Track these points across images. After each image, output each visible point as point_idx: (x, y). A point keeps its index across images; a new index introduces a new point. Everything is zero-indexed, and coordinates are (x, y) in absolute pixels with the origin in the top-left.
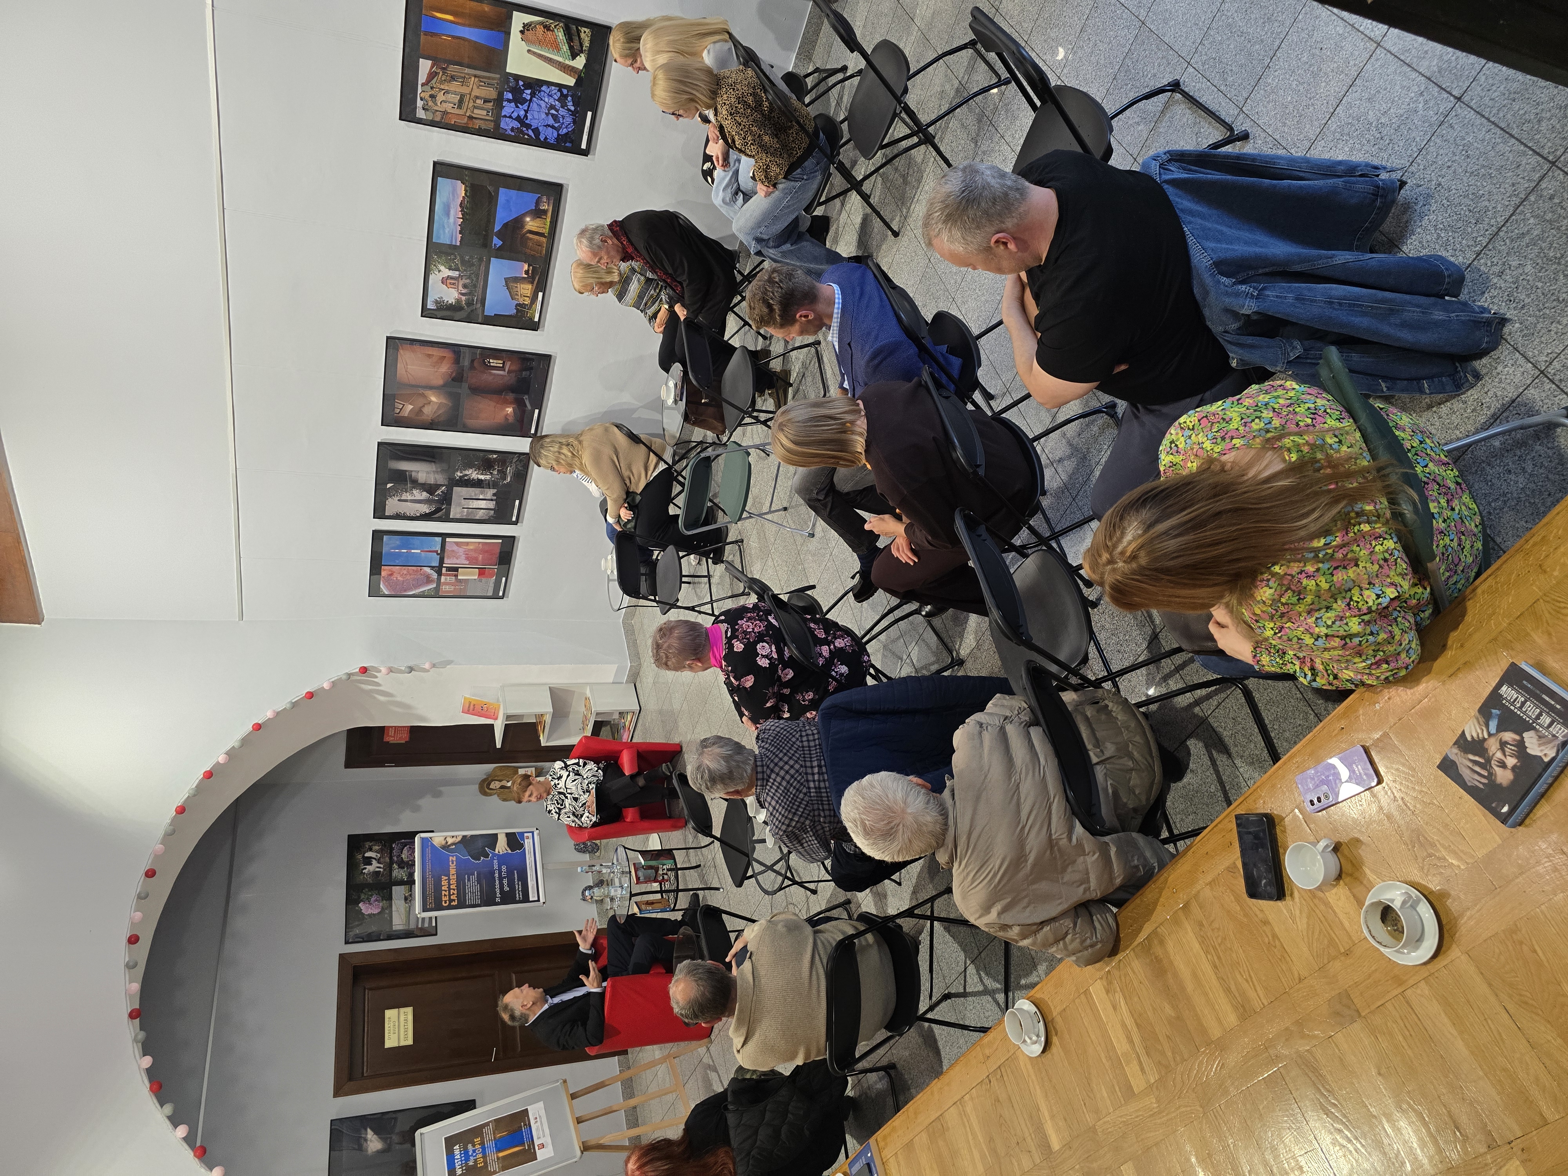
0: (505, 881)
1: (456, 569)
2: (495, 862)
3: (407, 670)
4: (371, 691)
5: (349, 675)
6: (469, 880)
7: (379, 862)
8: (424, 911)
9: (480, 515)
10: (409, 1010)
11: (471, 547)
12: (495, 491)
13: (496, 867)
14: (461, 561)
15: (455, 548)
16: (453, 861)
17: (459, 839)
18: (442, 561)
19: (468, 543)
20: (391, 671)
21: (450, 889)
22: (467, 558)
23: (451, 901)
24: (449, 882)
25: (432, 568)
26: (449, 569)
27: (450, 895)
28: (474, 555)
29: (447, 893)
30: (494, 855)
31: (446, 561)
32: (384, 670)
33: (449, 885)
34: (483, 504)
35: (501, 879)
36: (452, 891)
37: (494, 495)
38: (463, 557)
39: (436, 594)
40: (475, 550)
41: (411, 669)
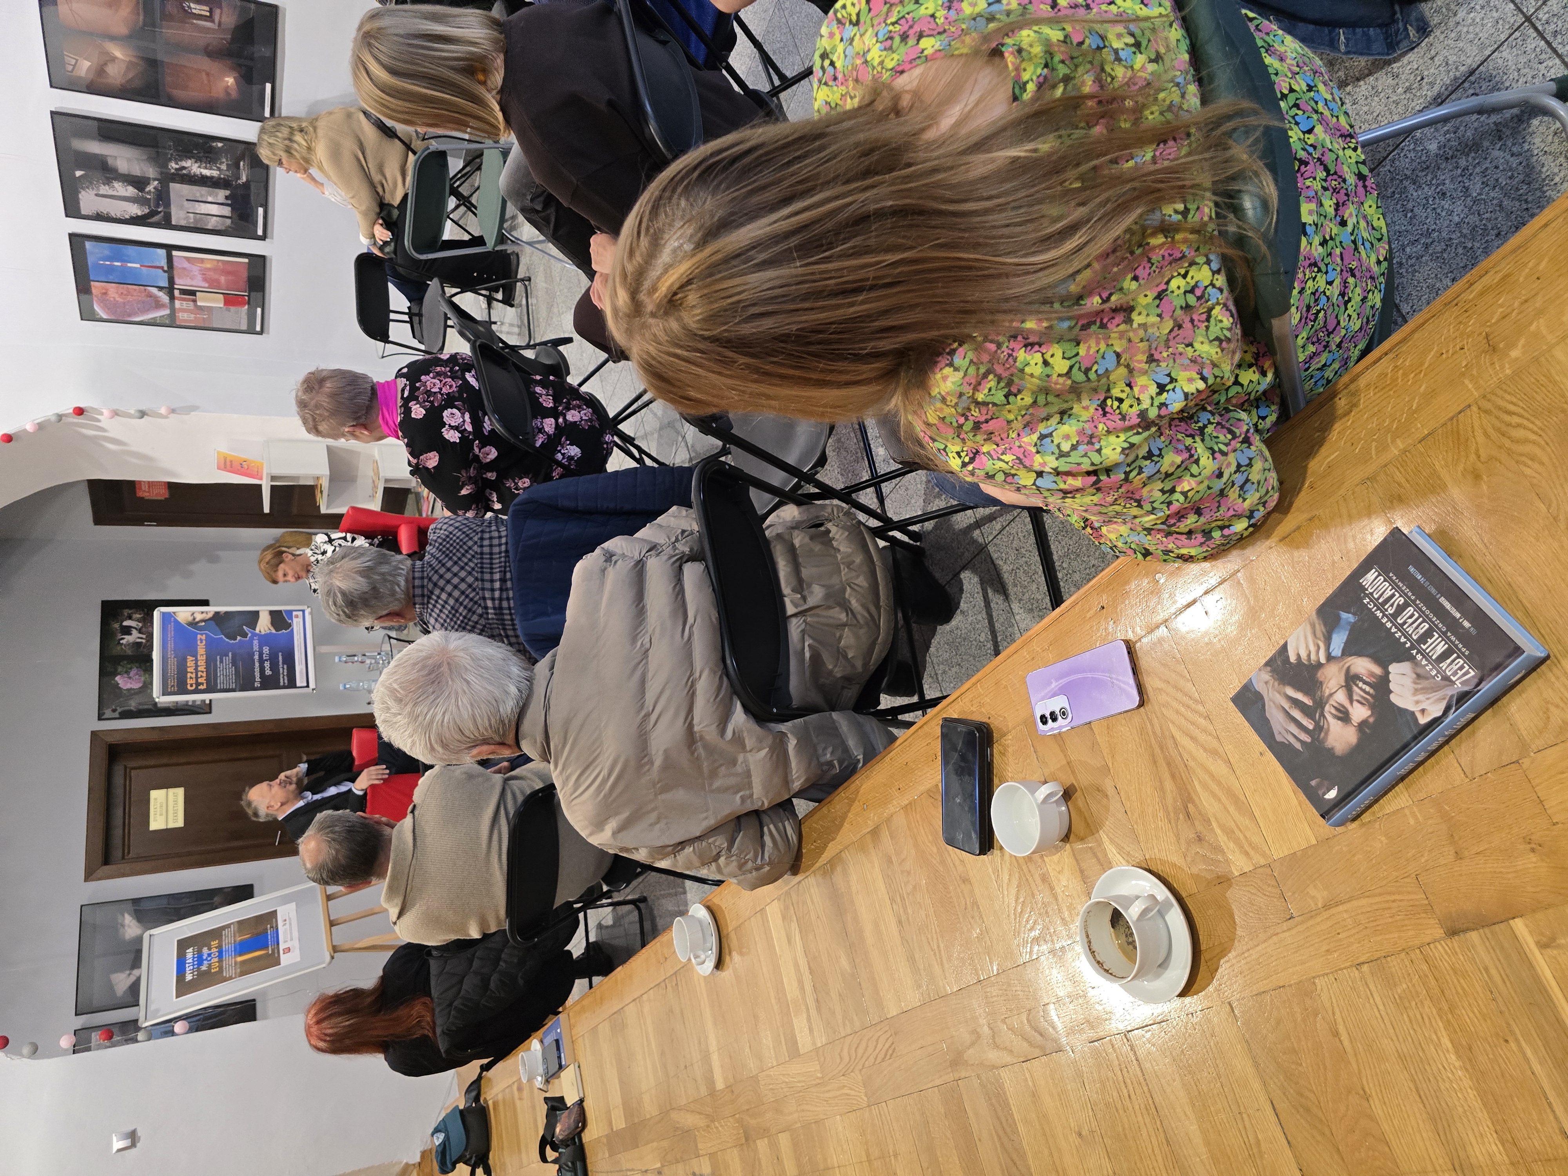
0: (267, 665)
1: (193, 293)
2: (256, 642)
3: (137, 414)
4: (96, 437)
5: (60, 417)
6: (221, 662)
7: (140, 631)
8: (163, 695)
9: (212, 223)
10: (180, 792)
11: (209, 266)
12: (228, 193)
13: (256, 647)
14: (195, 282)
15: (186, 265)
16: (201, 640)
17: (210, 615)
18: (171, 281)
19: (202, 260)
20: (117, 414)
21: (197, 672)
22: (205, 280)
23: (198, 684)
24: (196, 664)
25: (161, 288)
26: (184, 292)
27: (197, 678)
28: (215, 276)
29: (194, 676)
30: (254, 635)
31: (177, 280)
32: (106, 412)
33: (197, 666)
34: (214, 209)
35: (261, 661)
36: (200, 674)
37: (227, 198)
38: (199, 277)
39: (171, 322)
40: (214, 270)
41: (143, 414)
